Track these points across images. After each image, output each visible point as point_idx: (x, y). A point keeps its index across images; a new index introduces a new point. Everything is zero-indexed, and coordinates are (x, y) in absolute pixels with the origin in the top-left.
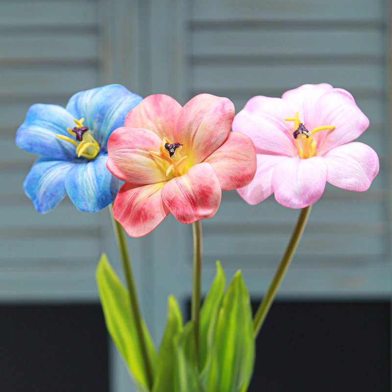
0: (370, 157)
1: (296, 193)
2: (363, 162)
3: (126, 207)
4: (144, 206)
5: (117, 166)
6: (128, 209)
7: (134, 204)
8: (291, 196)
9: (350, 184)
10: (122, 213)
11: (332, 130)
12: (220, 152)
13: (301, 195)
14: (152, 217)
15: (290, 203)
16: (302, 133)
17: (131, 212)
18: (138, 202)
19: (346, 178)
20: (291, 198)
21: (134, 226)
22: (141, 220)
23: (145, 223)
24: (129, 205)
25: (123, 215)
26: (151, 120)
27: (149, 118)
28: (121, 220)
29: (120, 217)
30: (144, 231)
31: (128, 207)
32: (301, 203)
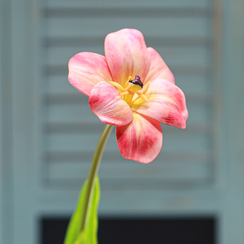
3: (132, 144)
4: (146, 135)
5: (112, 117)
6: (134, 145)
7: (138, 139)
10: (131, 151)
12: (153, 68)
14: (156, 139)
17: (138, 145)
18: (140, 135)
21: (144, 154)
22: (149, 146)
23: (153, 147)
24: (133, 142)
25: (132, 152)
26: (93, 74)
27: (91, 74)
28: (131, 157)
29: (130, 155)
30: (155, 153)
31: (133, 144)
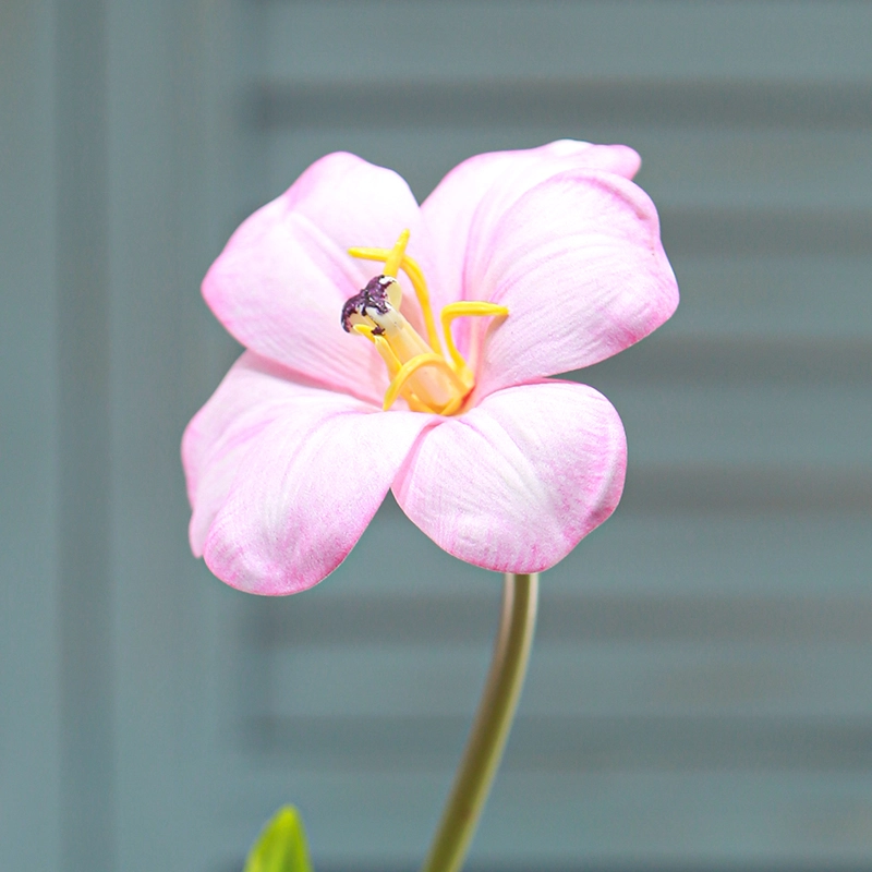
0: (588, 448)
1: (265, 536)
2: (552, 464)
8: (243, 544)
9: (467, 538)
11: (502, 319)
13: (280, 545)
15: (233, 568)
16: (364, 313)
19: (462, 510)
20: (241, 550)
32: (278, 574)
